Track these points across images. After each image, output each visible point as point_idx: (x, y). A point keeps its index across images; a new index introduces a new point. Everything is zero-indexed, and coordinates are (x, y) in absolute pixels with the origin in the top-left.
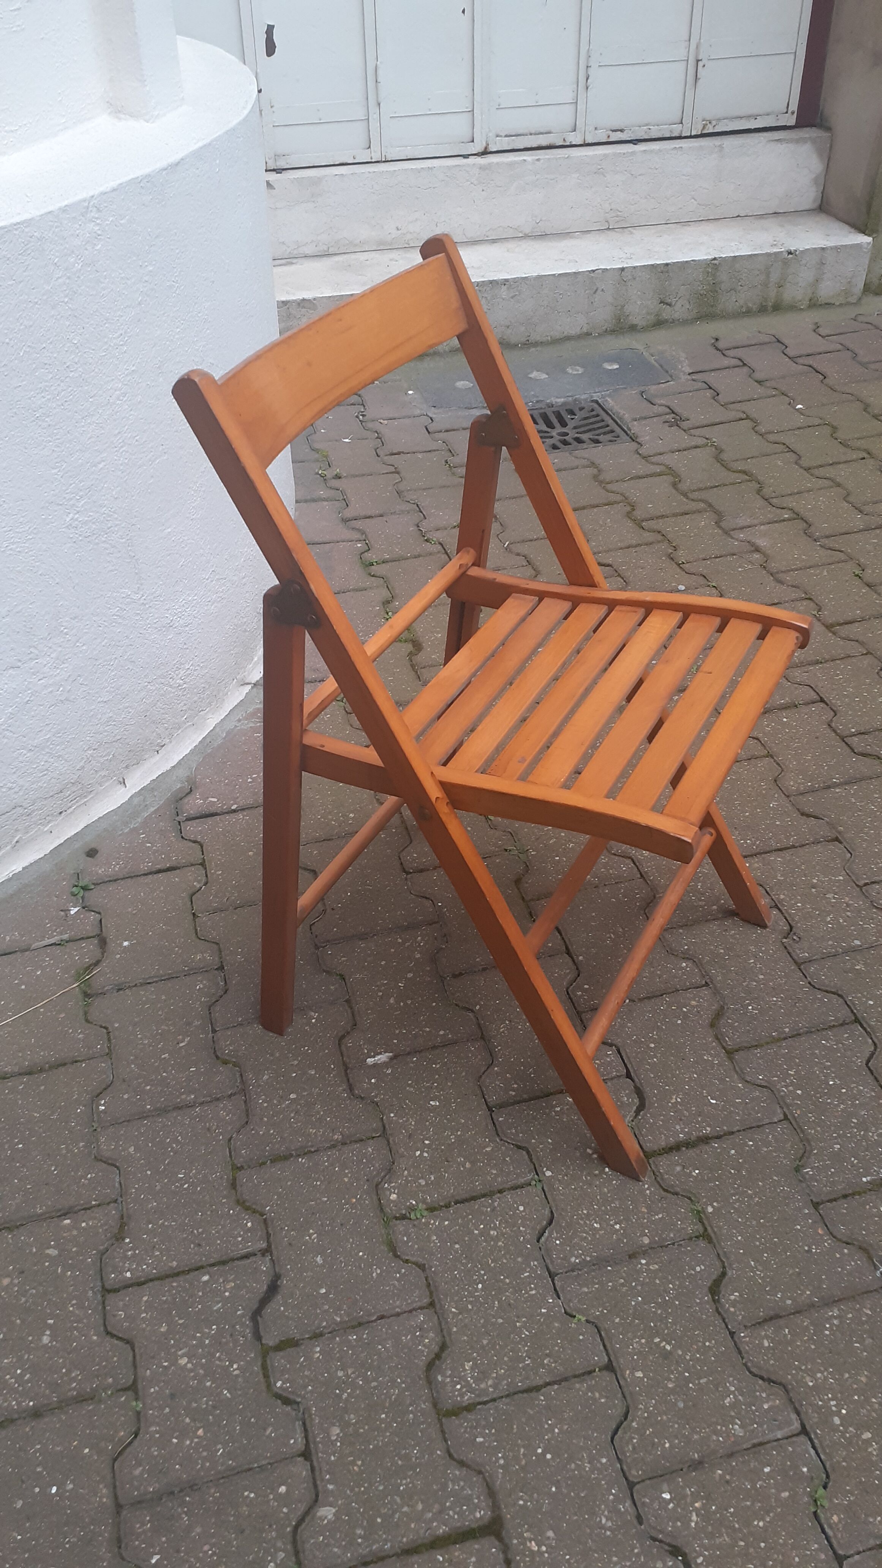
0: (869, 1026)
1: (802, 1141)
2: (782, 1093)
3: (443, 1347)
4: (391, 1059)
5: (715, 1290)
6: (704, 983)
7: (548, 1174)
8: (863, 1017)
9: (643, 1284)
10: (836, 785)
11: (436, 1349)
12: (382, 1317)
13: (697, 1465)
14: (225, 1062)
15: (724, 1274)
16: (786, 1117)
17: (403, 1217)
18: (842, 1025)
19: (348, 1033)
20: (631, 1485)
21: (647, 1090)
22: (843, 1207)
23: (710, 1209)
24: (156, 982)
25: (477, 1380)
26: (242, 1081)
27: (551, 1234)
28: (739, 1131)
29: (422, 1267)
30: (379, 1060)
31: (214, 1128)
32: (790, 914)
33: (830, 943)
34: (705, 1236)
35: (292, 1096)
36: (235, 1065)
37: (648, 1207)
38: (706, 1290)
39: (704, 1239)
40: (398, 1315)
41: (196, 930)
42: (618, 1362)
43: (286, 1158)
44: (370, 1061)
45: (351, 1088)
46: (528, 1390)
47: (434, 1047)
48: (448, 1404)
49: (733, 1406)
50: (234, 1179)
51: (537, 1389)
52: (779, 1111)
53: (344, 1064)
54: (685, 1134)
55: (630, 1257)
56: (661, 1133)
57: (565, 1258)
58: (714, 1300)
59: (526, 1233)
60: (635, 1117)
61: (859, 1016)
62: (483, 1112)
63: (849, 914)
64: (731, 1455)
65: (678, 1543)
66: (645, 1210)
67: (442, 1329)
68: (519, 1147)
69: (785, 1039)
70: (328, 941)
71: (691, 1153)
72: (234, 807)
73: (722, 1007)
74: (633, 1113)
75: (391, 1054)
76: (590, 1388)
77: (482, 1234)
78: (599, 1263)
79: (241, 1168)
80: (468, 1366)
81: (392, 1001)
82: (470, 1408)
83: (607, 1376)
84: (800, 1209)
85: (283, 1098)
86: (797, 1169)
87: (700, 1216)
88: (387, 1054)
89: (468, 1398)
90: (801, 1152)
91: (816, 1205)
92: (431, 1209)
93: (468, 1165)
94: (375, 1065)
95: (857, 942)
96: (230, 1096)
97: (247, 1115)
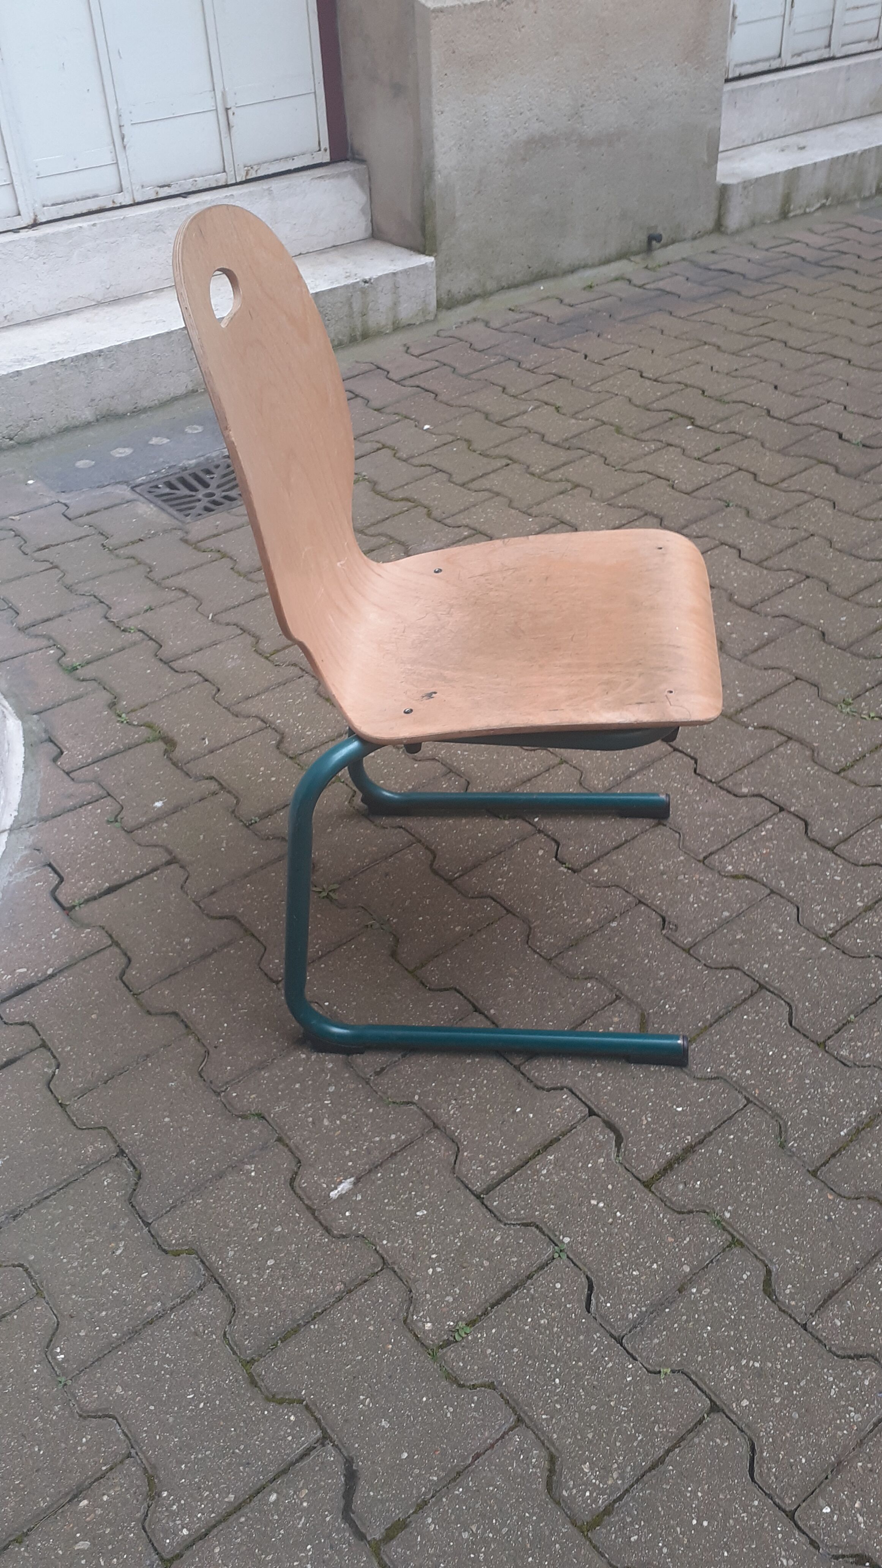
0: (775, 988)
1: (773, 1118)
2: (734, 1079)
3: (552, 1459)
4: (355, 1184)
5: (768, 1289)
6: (614, 997)
7: (567, 1240)
8: (766, 982)
9: (704, 1313)
10: (634, 774)
11: (546, 1464)
12: (477, 1456)
13: (838, 1467)
14: (177, 1254)
15: (769, 1272)
16: (749, 1101)
17: (448, 1343)
18: (752, 995)
19: (296, 1173)
20: (791, 1515)
21: (616, 1120)
22: (837, 1165)
23: (728, 1215)
24: (54, 1194)
25: (602, 1479)
26: (207, 1268)
27: (597, 1298)
28: (715, 1129)
29: (491, 1386)
30: (343, 1189)
31: (201, 1329)
32: (657, 906)
33: (704, 921)
34: (735, 1242)
35: (270, 1262)
36: (190, 1252)
37: (674, 1235)
38: (761, 1294)
39: (736, 1246)
40: (492, 1446)
41: (72, 1121)
42: (721, 1400)
43: (295, 1331)
44: (334, 1194)
45: (327, 1230)
46: (653, 1467)
47: (393, 1155)
48: (586, 1517)
49: (841, 1394)
50: (251, 1376)
51: (661, 1461)
52: (740, 1096)
53: (309, 1208)
54: (670, 1150)
55: (680, 1291)
56: (649, 1158)
57: (624, 1318)
58: (773, 1301)
59: (575, 1307)
60: (618, 1151)
61: (762, 982)
62: (474, 1203)
63: (705, 889)
64: (861, 1443)
65: (858, 1550)
66: (670, 1239)
67: (543, 1442)
68: (527, 1225)
69: (711, 1025)
70: (227, 1083)
71: (684, 1167)
72: (50, 971)
73: (643, 1016)
74: (614, 1149)
75: (352, 1179)
76: (710, 1438)
77: (533, 1328)
78: (657, 1308)
79: (252, 1361)
80: (586, 1468)
81: (326, 1122)
82: (608, 1511)
83: (718, 1418)
84: (802, 1183)
85: (260, 1269)
86: (782, 1146)
87: (720, 1224)
88: (348, 1180)
89: (602, 1501)
90: (777, 1128)
91: (814, 1174)
92: (471, 1323)
93: (486, 1263)
94: (341, 1197)
95: (726, 914)
96: (200, 1288)
97: (231, 1302)
